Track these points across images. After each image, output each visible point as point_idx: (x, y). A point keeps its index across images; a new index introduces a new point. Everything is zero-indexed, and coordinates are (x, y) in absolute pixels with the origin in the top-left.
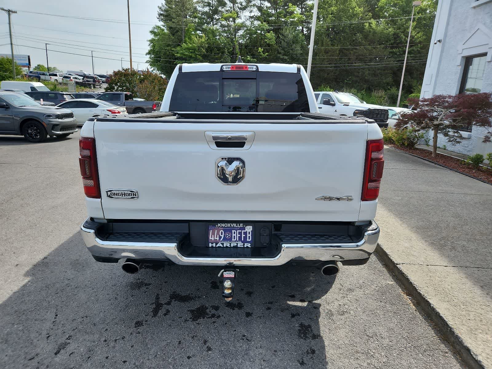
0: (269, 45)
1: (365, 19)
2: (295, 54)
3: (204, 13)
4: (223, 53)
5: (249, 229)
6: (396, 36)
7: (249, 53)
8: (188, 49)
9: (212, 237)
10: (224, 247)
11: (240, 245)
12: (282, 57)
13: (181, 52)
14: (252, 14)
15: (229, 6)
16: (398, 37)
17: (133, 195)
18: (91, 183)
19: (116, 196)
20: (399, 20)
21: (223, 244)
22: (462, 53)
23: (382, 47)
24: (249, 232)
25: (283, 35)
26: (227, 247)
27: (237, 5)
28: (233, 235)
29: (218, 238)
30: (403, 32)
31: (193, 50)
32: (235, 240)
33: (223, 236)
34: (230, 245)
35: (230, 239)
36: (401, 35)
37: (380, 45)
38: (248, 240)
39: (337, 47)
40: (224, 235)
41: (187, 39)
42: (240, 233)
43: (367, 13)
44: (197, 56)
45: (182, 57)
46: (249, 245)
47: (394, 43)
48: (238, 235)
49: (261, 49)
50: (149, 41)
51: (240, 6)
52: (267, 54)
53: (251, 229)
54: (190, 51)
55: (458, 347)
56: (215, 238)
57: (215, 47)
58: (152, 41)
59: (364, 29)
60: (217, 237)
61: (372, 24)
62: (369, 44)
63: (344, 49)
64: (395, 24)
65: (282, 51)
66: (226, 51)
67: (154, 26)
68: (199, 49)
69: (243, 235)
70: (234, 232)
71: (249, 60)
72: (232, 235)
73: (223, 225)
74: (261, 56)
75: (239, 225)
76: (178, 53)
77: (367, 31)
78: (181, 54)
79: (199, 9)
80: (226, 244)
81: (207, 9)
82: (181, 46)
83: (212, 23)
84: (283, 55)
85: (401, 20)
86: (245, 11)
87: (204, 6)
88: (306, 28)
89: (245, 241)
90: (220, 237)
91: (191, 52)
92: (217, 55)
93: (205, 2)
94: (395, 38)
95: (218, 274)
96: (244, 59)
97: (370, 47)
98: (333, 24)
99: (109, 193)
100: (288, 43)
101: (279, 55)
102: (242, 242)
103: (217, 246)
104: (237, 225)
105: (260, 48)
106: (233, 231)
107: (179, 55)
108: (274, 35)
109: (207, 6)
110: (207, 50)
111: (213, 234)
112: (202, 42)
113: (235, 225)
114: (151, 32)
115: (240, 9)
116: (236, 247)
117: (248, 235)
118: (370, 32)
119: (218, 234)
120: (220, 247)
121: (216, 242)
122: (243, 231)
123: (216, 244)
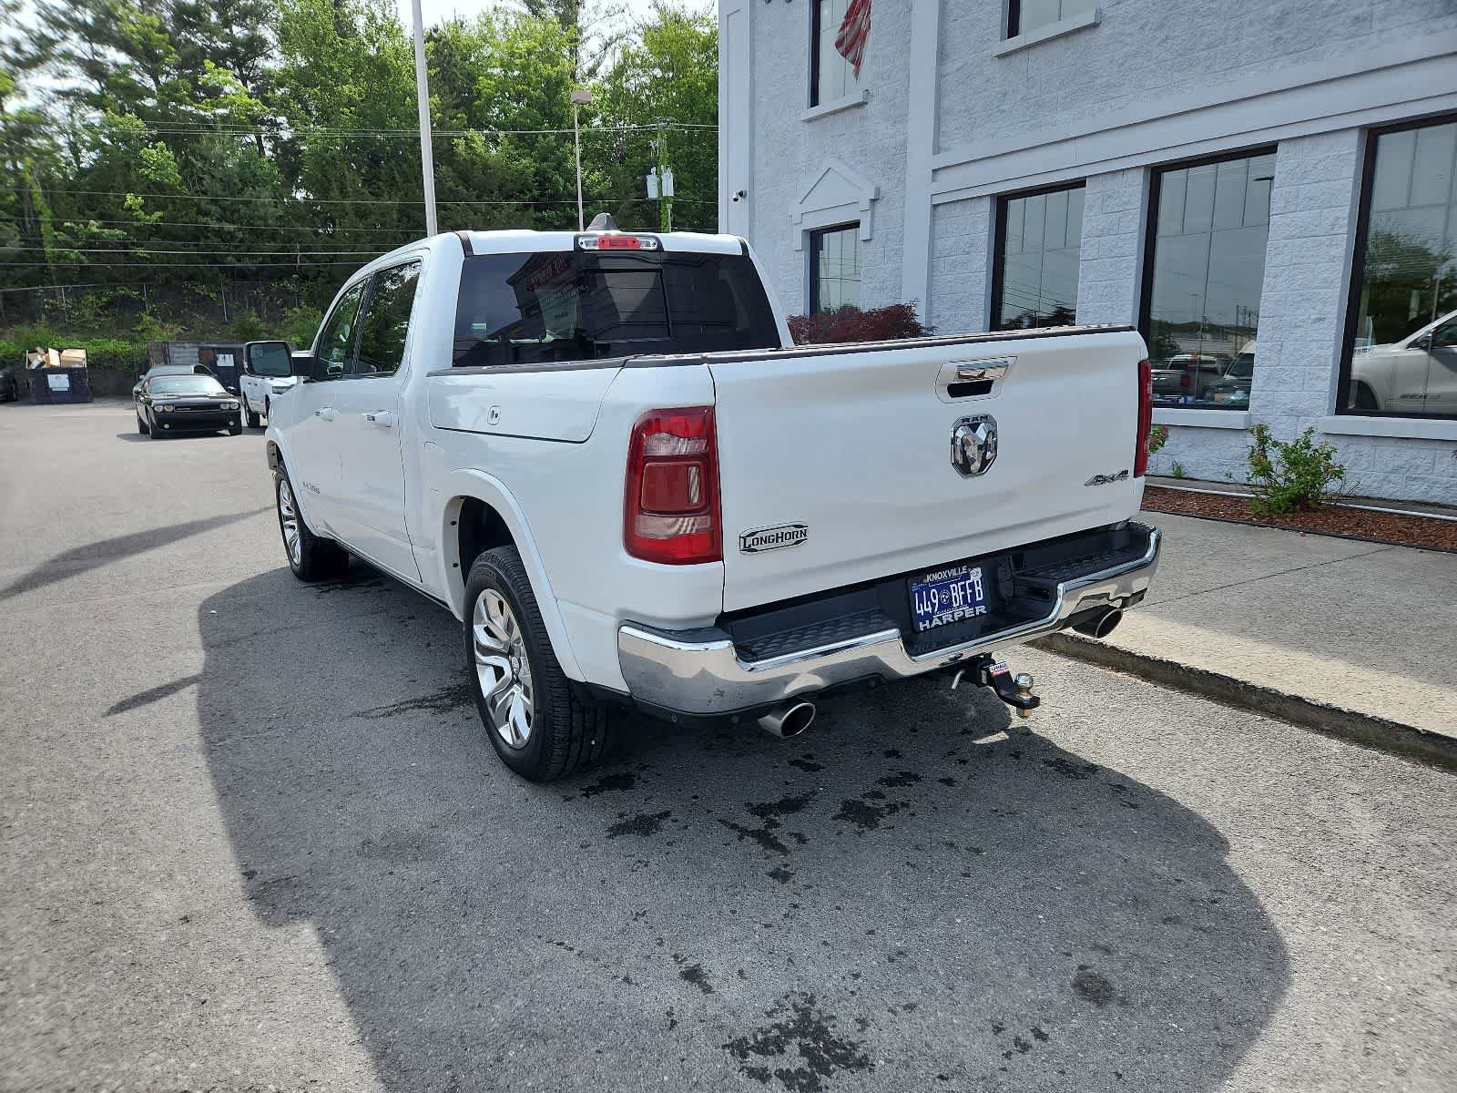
0: (160, 187)
1: (450, 128)
2: (260, 218)
5: (976, 575)
6: (542, 179)
9: (919, 609)
10: (944, 625)
11: (969, 612)
12: (214, 225)
14: (66, 85)
16: (549, 180)
17: (797, 534)
18: (682, 526)
19: (764, 546)
20: (540, 137)
21: (940, 618)
22: (801, 223)
23: (515, 207)
24: (978, 582)
25: (204, 158)
26: (948, 623)
28: (953, 594)
29: (930, 609)
30: (556, 169)
32: (958, 604)
33: (936, 601)
34: (953, 618)
35: (950, 606)
36: (553, 176)
37: (507, 199)
38: (978, 599)
39: (390, 200)
40: (939, 599)
42: (963, 588)
43: (451, 112)
46: (982, 609)
47: (542, 195)
48: (961, 593)
49: (136, 198)
52: (159, 214)
53: (980, 575)
55: (1273, 706)
56: (926, 610)
59: (454, 154)
60: (927, 607)
61: (474, 142)
62: (479, 198)
63: (409, 206)
64: (532, 147)
65: (213, 208)
69: (969, 591)
70: (954, 588)
71: (93, 235)
72: (951, 596)
73: (936, 577)
74: (138, 220)
75: (961, 571)
77: (465, 159)
80: (947, 617)
84: (219, 220)
85: (545, 136)
86: (34, 72)
88: (269, 138)
89: (974, 604)
90: (933, 605)
94: (541, 184)
95: (952, 683)
96: (72, 228)
97: (482, 205)
98: (362, 135)
99: (749, 541)
100: (226, 183)
101: (201, 219)
102: (970, 606)
103: (933, 626)
104: (957, 572)
105: (129, 196)
106: (951, 586)
108: (170, 154)
111: (921, 601)
113: (953, 572)
116: (962, 619)
117: (977, 589)
118: (474, 163)
119: (929, 599)
120: (937, 626)
121: (929, 616)
122: (968, 582)
123: (931, 623)
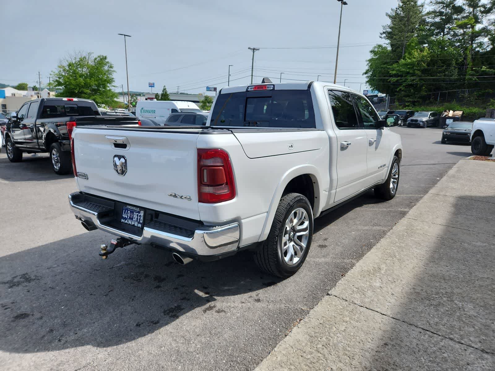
3: (434, 24)
4: (449, 65)
7: (485, 63)
8: (406, 65)
9: (124, 215)
10: (128, 224)
11: (136, 224)
13: (398, 68)
15: (467, 12)
19: (80, 176)
21: (128, 221)
24: (142, 216)
26: (130, 224)
27: (479, 9)
28: (134, 216)
29: (126, 217)
31: (411, 65)
32: (135, 220)
33: (129, 215)
35: (132, 219)
38: (140, 222)
41: (407, 54)
44: (416, 71)
45: (398, 74)
46: (140, 225)
48: (137, 217)
50: (368, 60)
51: (482, 9)
53: (143, 214)
54: (408, 66)
57: (440, 60)
58: (370, 60)
60: (126, 215)
66: (454, 62)
67: (375, 45)
68: (418, 64)
69: (139, 218)
71: (482, 71)
73: (130, 207)
75: (139, 210)
76: (393, 70)
78: (397, 71)
79: (428, 20)
80: (130, 222)
81: (438, 20)
82: (399, 63)
83: (442, 34)
86: (488, 14)
87: (435, 16)
90: (128, 216)
91: (409, 68)
92: (440, 68)
93: (437, 12)
99: (78, 174)
102: (138, 222)
104: (136, 209)
106: (134, 213)
107: (394, 72)
109: (438, 16)
110: (428, 65)
111: (125, 213)
112: (423, 56)
114: (371, 52)
115: (482, 12)
116: (134, 225)
117: (141, 218)
119: (127, 213)
120: (126, 223)
121: (125, 219)
122: (139, 214)
123: (125, 221)
